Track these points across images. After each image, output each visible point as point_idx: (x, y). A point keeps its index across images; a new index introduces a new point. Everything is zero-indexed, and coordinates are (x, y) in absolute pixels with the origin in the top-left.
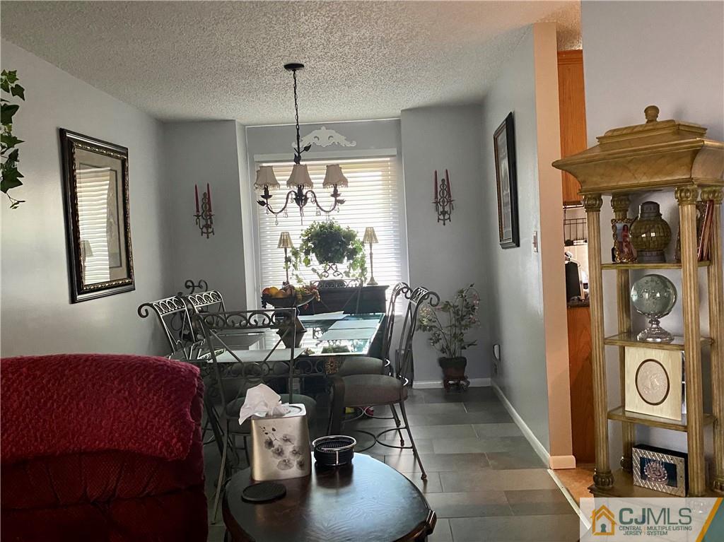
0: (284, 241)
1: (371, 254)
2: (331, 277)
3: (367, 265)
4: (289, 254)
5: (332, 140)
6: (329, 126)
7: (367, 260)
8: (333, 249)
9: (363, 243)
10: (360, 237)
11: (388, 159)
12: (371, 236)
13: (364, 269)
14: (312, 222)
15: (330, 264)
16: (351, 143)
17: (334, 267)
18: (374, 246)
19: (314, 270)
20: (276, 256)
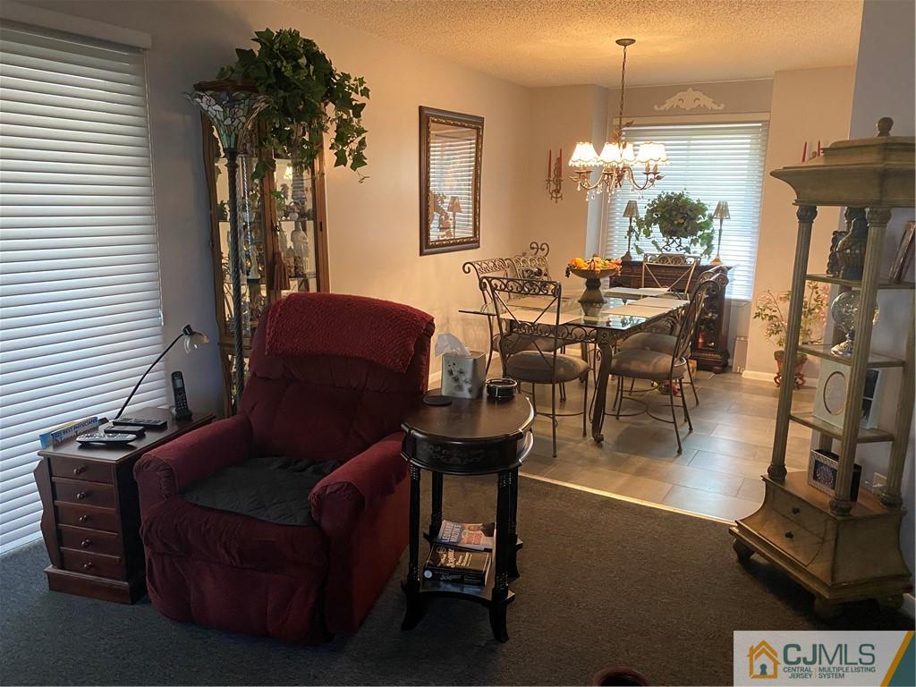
0: (631, 210)
1: (720, 231)
2: (673, 251)
3: (715, 242)
4: (634, 224)
5: (697, 103)
6: (697, 87)
7: (716, 236)
8: (676, 222)
9: (711, 218)
10: (711, 210)
11: (760, 125)
12: (722, 211)
13: (710, 247)
14: (660, 192)
15: (674, 238)
16: (719, 106)
17: (678, 241)
18: (725, 222)
19: (654, 242)
20: (621, 224)
